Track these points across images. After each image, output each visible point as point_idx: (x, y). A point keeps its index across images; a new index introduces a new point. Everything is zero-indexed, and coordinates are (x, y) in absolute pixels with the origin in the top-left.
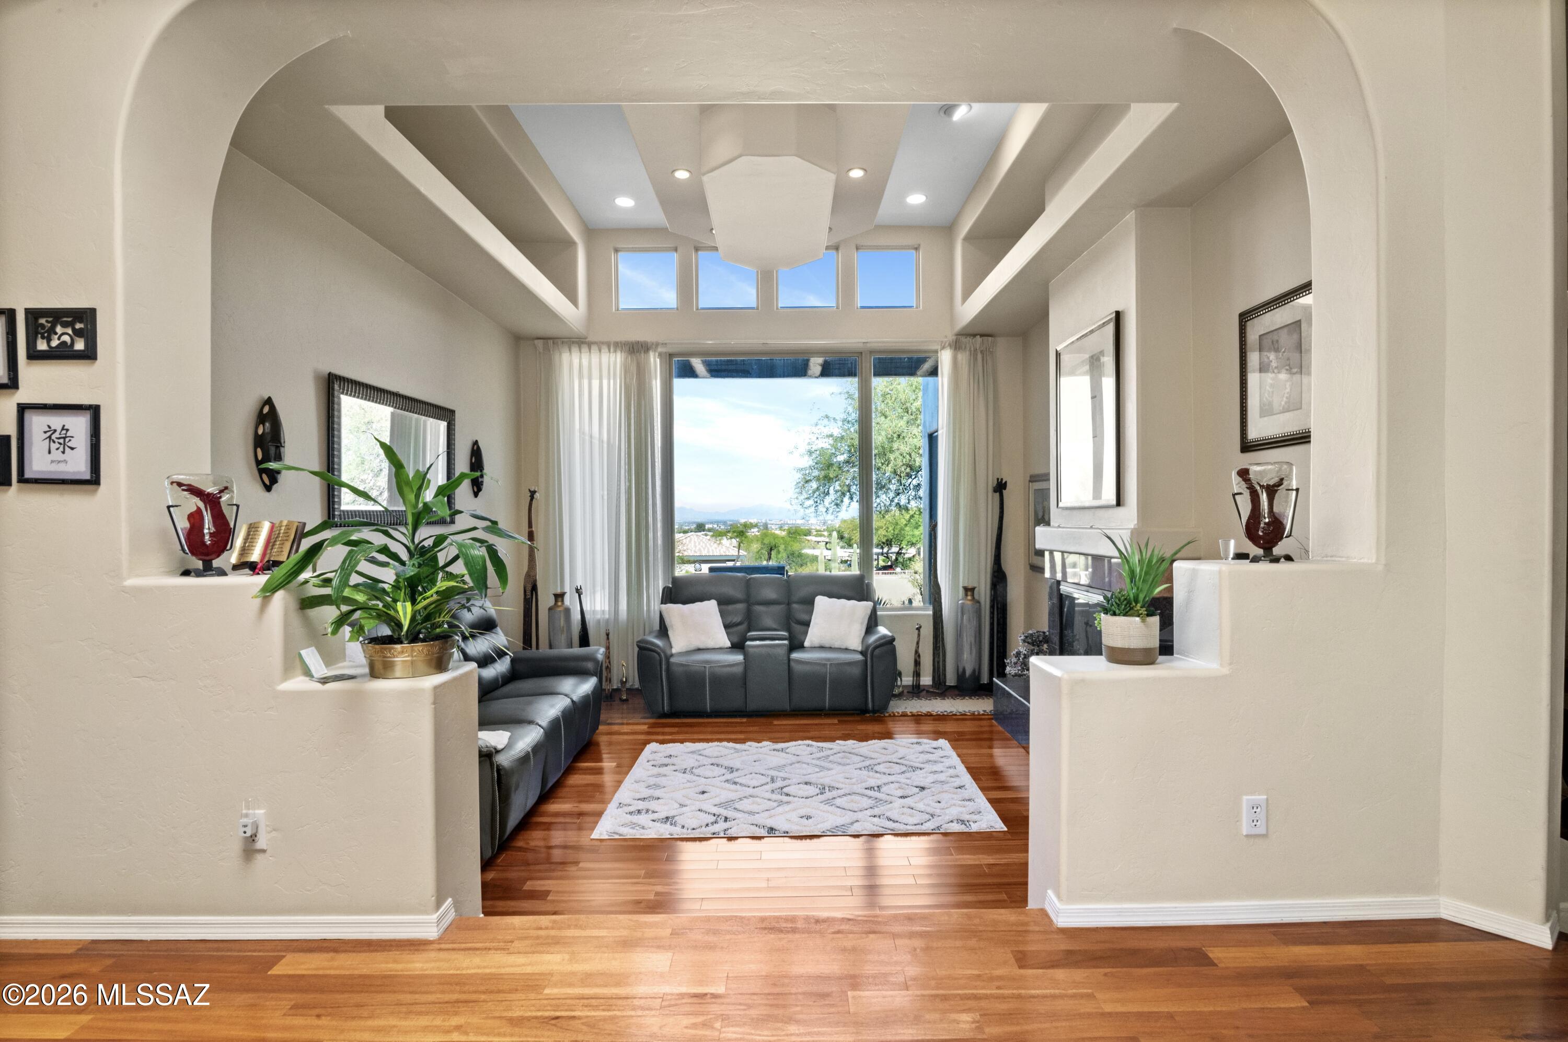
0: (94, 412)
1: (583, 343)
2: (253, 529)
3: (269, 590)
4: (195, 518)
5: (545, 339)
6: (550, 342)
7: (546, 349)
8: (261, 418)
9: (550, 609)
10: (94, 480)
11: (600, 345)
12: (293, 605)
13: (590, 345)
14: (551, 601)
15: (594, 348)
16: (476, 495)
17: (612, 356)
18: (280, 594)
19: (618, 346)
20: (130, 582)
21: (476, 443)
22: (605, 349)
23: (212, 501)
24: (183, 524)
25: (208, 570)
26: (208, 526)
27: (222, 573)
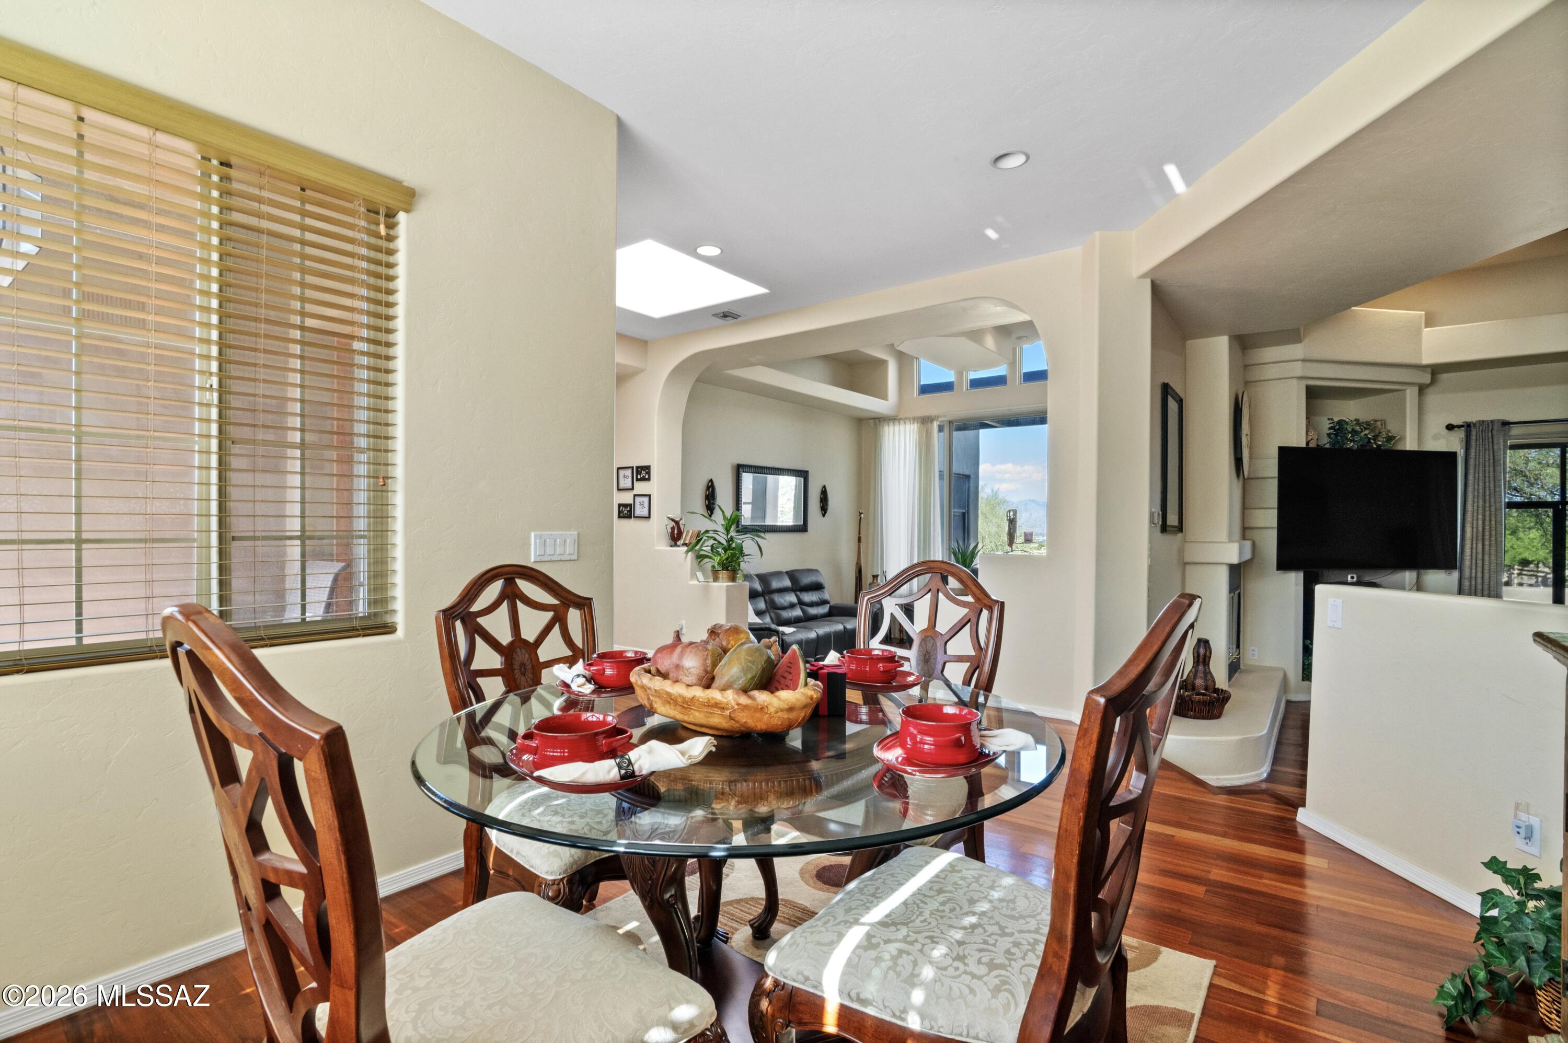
0: (649, 496)
1: (895, 419)
2: (688, 532)
3: (687, 552)
4: (673, 528)
5: (874, 419)
6: (877, 421)
7: (875, 424)
8: (708, 488)
9: (870, 584)
10: (649, 517)
11: (905, 420)
12: (694, 557)
13: (899, 420)
14: (870, 580)
15: (902, 422)
16: (824, 515)
17: (912, 426)
18: (690, 553)
19: (914, 419)
20: (657, 548)
21: (824, 487)
22: (908, 422)
23: (677, 523)
24: (670, 530)
25: (676, 545)
26: (676, 532)
27: (679, 546)
